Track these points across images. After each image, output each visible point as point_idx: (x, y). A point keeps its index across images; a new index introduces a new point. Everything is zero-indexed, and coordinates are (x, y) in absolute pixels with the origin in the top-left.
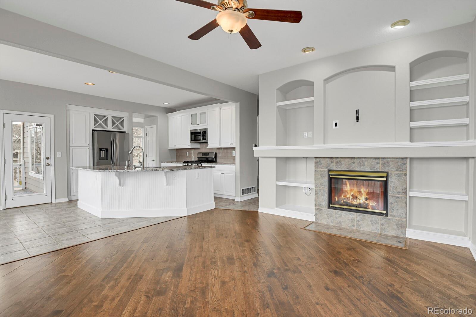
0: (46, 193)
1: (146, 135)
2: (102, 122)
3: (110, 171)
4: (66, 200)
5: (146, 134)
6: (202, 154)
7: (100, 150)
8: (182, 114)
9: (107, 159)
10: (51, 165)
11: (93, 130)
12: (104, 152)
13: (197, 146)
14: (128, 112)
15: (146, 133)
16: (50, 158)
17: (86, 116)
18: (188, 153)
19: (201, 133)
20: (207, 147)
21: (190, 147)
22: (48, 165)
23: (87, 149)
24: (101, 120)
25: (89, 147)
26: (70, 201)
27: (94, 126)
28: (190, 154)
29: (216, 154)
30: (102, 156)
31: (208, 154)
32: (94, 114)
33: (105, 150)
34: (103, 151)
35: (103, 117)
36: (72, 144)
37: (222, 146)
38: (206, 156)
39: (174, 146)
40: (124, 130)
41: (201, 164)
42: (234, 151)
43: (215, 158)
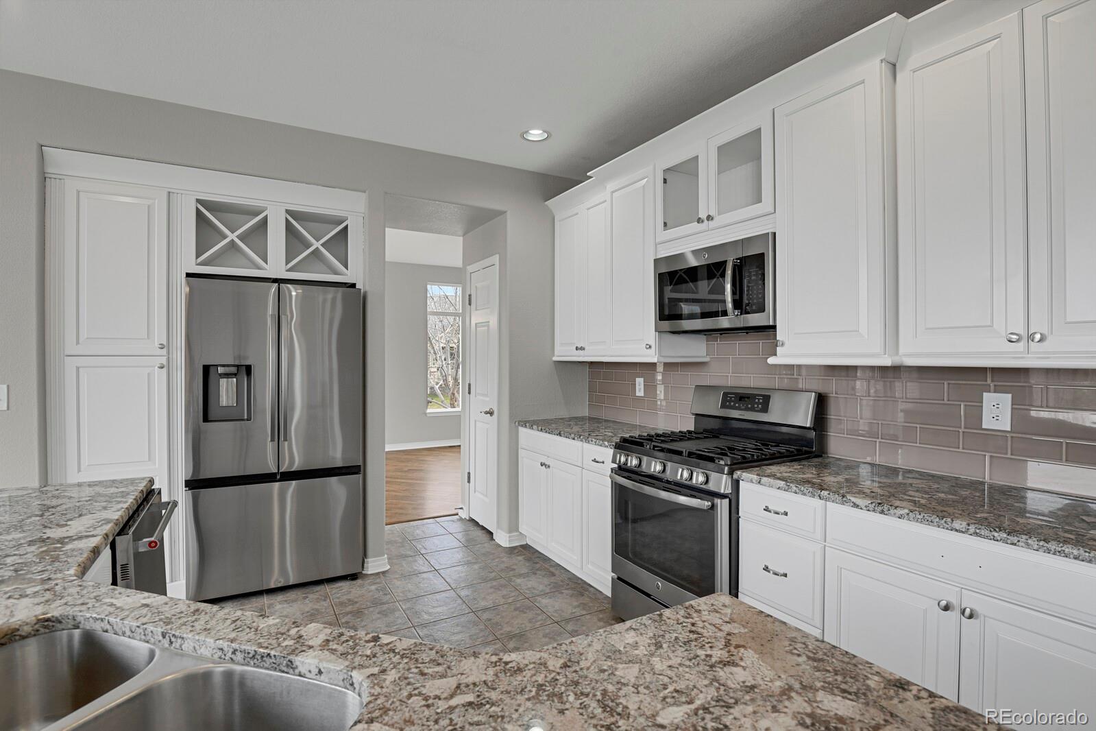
1: (470, 304)
5: (470, 296)
6: (725, 395)
8: (611, 186)
11: (189, 277)
12: (234, 381)
13: (695, 349)
15: (468, 293)
18: (640, 382)
19: (729, 273)
20: (771, 360)
21: (651, 357)
23: (156, 369)
27: (197, 257)
28: (650, 387)
29: (822, 401)
31: (767, 399)
33: (233, 370)
36: (78, 343)
37: (902, 350)
38: (753, 409)
39: (577, 349)
40: (346, 275)
41: (735, 476)
42: (997, 390)
43: (814, 429)
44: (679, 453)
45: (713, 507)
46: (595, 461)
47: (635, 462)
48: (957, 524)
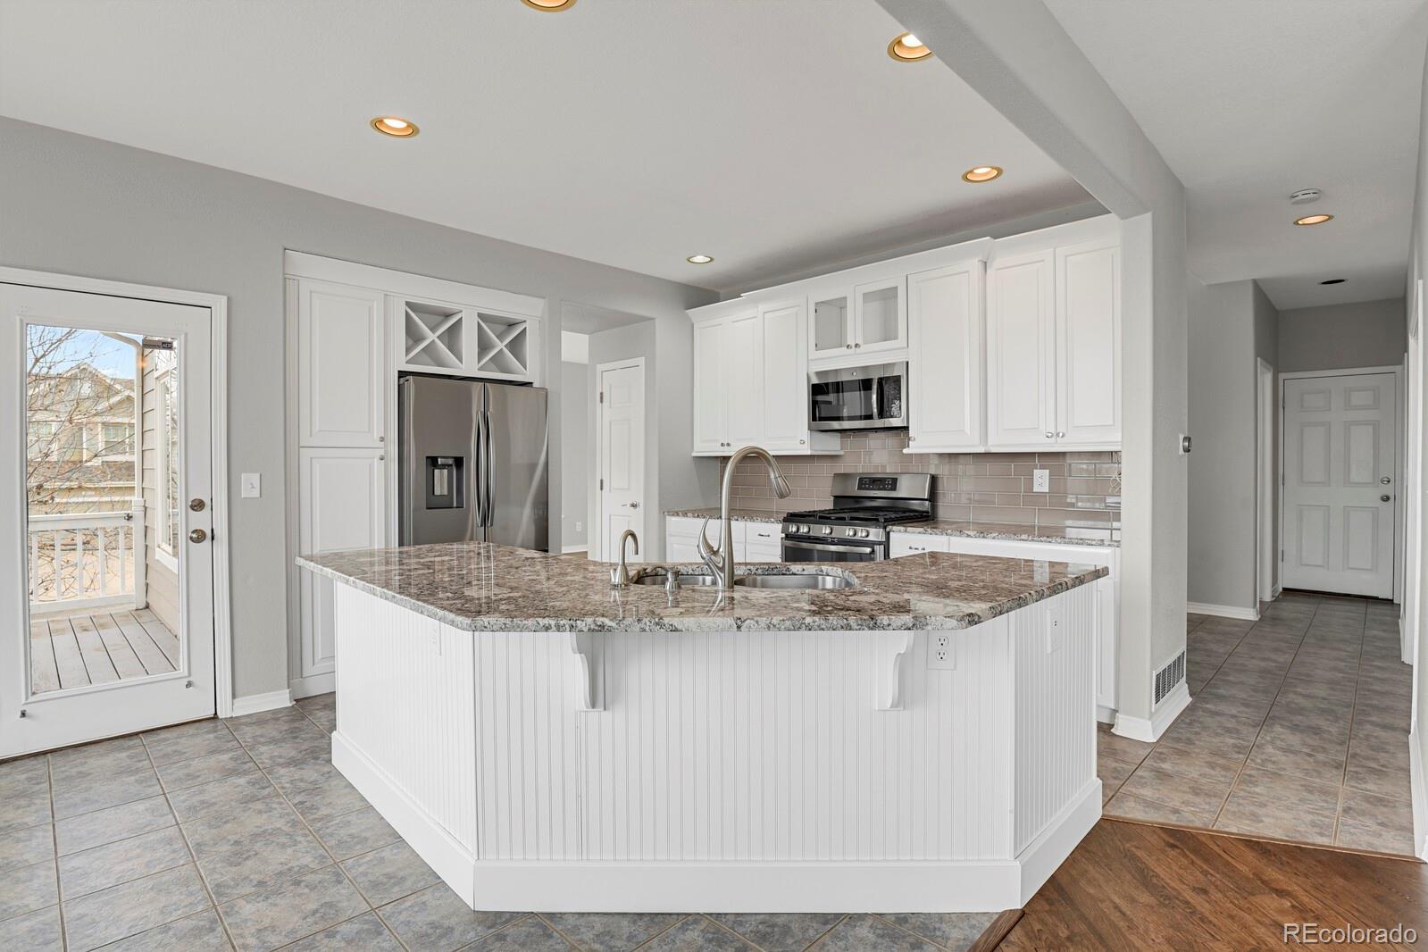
0: (190, 675)
1: (602, 401)
2: (438, 337)
3: (547, 628)
4: (282, 700)
5: (602, 394)
6: (861, 479)
7: (433, 462)
8: (762, 307)
9: (460, 506)
10: (213, 538)
11: (402, 374)
12: (446, 471)
13: (831, 444)
14: (544, 298)
15: (599, 391)
16: (207, 502)
17: (370, 310)
19: (875, 387)
20: (905, 451)
21: (806, 451)
22: (199, 537)
23: (376, 460)
24: (433, 330)
25: (382, 452)
26: (296, 700)
27: (406, 355)
29: (934, 481)
30: (437, 492)
31: (895, 481)
32: (408, 304)
33: (450, 461)
34: (443, 466)
35: (441, 318)
36: (311, 435)
37: (990, 443)
38: (884, 489)
39: (722, 445)
40: (525, 374)
41: (888, 529)
42: (1042, 467)
43: (930, 501)
44: (844, 519)
45: (873, 551)
46: (760, 535)
47: (806, 530)
48: (1023, 537)
